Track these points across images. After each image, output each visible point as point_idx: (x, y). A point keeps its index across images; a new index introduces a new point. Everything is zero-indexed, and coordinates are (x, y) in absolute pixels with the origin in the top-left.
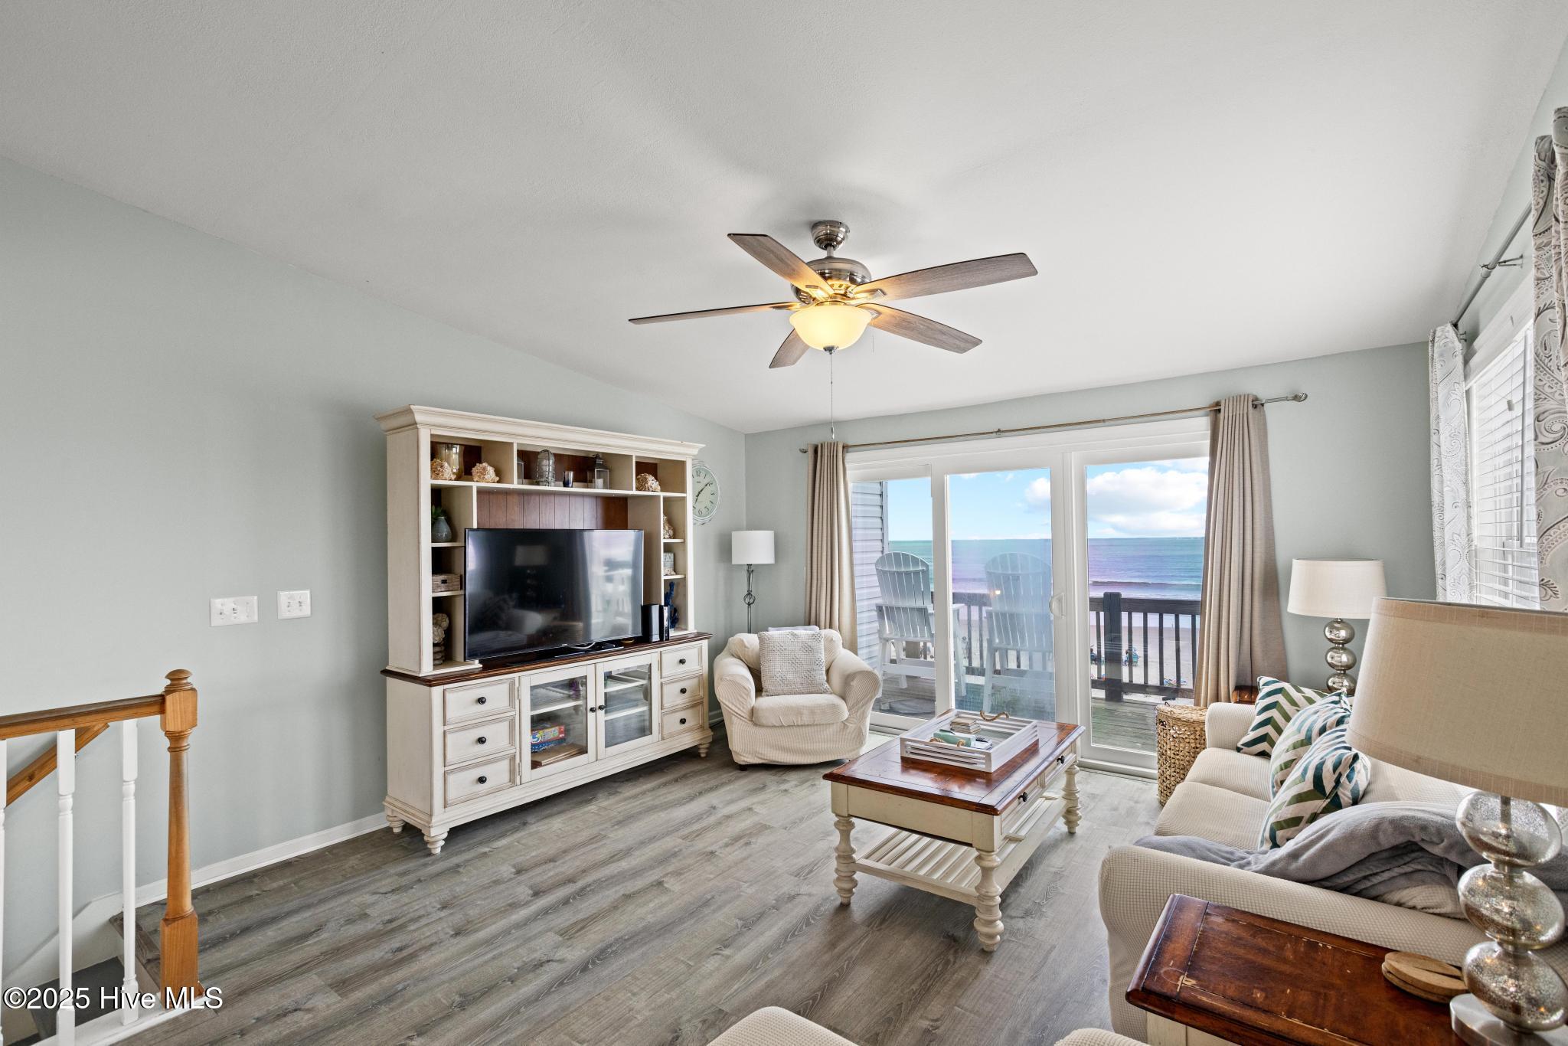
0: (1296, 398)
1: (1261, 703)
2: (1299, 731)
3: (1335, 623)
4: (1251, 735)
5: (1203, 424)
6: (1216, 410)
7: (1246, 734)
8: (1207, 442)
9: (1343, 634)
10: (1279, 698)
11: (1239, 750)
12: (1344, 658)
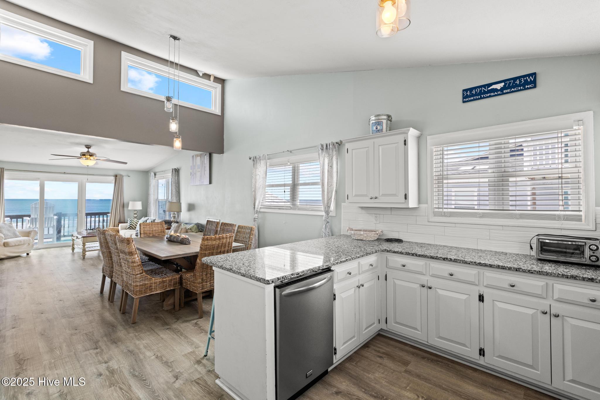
0: (129, 176)
1: (129, 222)
2: (142, 221)
3: (135, 211)
4: (128, 227)
5: (113, 178)
6: (116, 176)
7: (127, 227)
8: (114, 181)
9: (136, 212)
10: (132, 221)
11: (126, 229)
12: (136, 216)
